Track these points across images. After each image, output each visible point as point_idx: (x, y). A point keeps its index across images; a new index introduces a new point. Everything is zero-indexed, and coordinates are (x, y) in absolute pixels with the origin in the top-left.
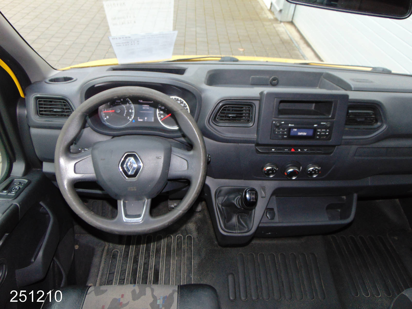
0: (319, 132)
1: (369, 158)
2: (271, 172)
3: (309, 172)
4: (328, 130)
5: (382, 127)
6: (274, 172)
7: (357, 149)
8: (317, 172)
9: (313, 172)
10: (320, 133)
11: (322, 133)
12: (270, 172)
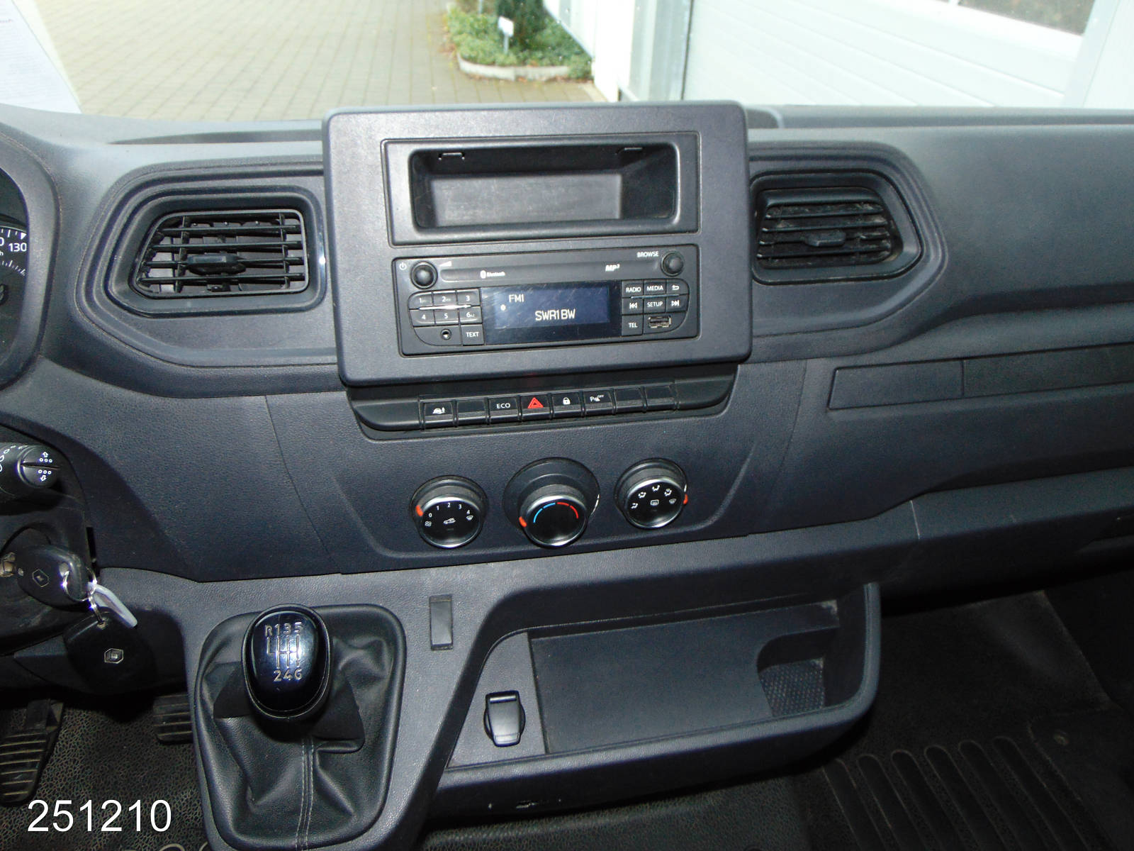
0: (633, 302)
1: (895, 413)
2: (452, 521)
3: (635, 506)
4: (675, 288)
5: (922, 268)
6: (470, 518)
7: (834, 373)
8: (672, 502)
9: (654, 503)
10: (643, 302)
11: (650, 305)
12: (446, 522)
